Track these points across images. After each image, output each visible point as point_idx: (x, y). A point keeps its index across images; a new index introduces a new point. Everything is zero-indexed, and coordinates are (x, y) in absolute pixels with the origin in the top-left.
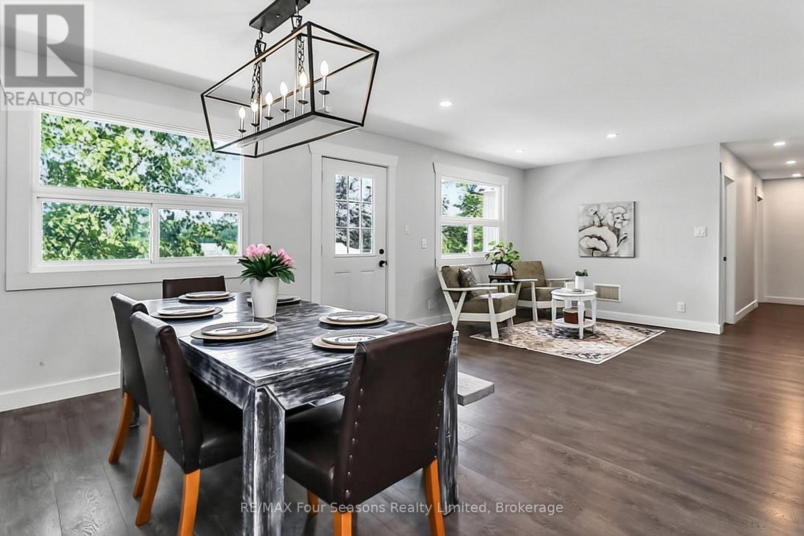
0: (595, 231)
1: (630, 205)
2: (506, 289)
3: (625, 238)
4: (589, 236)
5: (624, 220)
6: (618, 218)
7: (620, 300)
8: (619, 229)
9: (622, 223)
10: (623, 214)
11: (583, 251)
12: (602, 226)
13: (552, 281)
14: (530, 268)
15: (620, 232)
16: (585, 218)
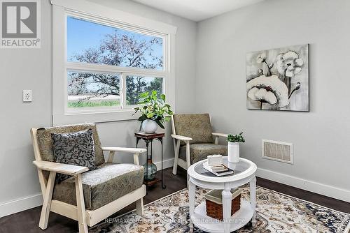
0: (264, 80)
1: (303, 48)
2: (136, 158)
3: (298, 88)
4: (257, 87)
5: (296, 66)
6: (290, 65)
7: (292, 161)
8: (290, 78)
9: (293, 70)
10: (296, 59)
11: (251, 103)
12: (271, 75)
13: (218, 136)
14: (195, 121)
15: (292, 82)
16: (253, 66)
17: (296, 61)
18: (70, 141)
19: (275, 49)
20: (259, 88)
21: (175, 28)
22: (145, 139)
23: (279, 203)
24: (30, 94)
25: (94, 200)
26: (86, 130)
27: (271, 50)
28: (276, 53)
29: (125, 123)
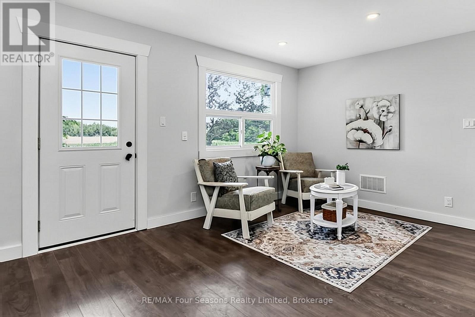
1: (394, 97)
2: (267, 182)
3: (390, 130)
4: (355, 129)
5: (388, 113)
6: (384, 111)
7: (385, 192)
8: (384, 122)
9: (387, 115)
10: (388, 106)
11: (350, 143)
12: (368, 119)
13: (321, 171)
14: (301, 159)
15: (386, 125)
16: (352, 111)
17: (389, 108)
18: (225, 168)
19: (371, 98)
20: (357, 130)
21: (281, 76)
22: (265, 171)
23: (374, 220)
24: (186, 135)
25: (251, 204)
26: (229, 162)
27: (368, 97)
28: (372, 100)
29: (245, 159)
